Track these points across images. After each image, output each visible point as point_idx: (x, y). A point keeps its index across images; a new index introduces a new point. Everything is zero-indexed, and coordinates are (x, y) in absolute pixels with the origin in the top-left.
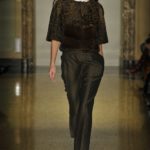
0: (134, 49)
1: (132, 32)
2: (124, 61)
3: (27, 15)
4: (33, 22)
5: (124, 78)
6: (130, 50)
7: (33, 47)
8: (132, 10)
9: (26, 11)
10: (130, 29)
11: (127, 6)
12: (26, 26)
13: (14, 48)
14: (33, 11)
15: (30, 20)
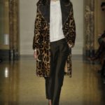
0: (94, 41)
1: (92, 28)
2: (86, 51)
3: (13, 17)
4: (18, 22)
5: (86, 63)
6: (91, 42)
7: (18, 41)
8: (92, 12)
9: (13, 13)
10: (90, 27)
11: (89, 9)
12: (13, 25)
13: (4, 42)
14: (18, 13)
15: (15, 20)
